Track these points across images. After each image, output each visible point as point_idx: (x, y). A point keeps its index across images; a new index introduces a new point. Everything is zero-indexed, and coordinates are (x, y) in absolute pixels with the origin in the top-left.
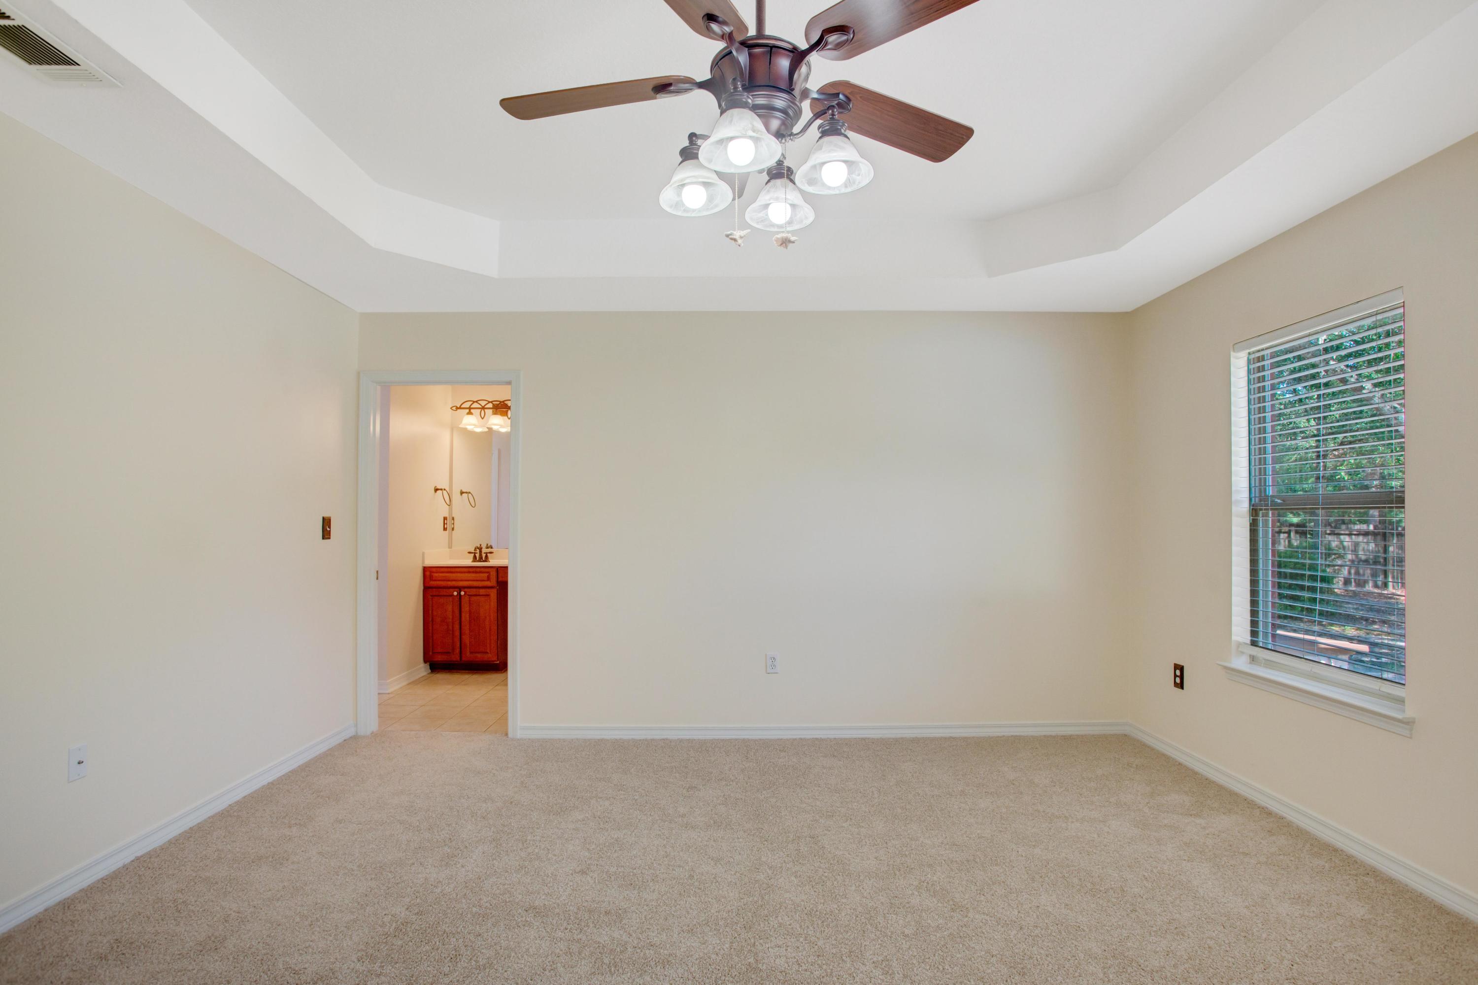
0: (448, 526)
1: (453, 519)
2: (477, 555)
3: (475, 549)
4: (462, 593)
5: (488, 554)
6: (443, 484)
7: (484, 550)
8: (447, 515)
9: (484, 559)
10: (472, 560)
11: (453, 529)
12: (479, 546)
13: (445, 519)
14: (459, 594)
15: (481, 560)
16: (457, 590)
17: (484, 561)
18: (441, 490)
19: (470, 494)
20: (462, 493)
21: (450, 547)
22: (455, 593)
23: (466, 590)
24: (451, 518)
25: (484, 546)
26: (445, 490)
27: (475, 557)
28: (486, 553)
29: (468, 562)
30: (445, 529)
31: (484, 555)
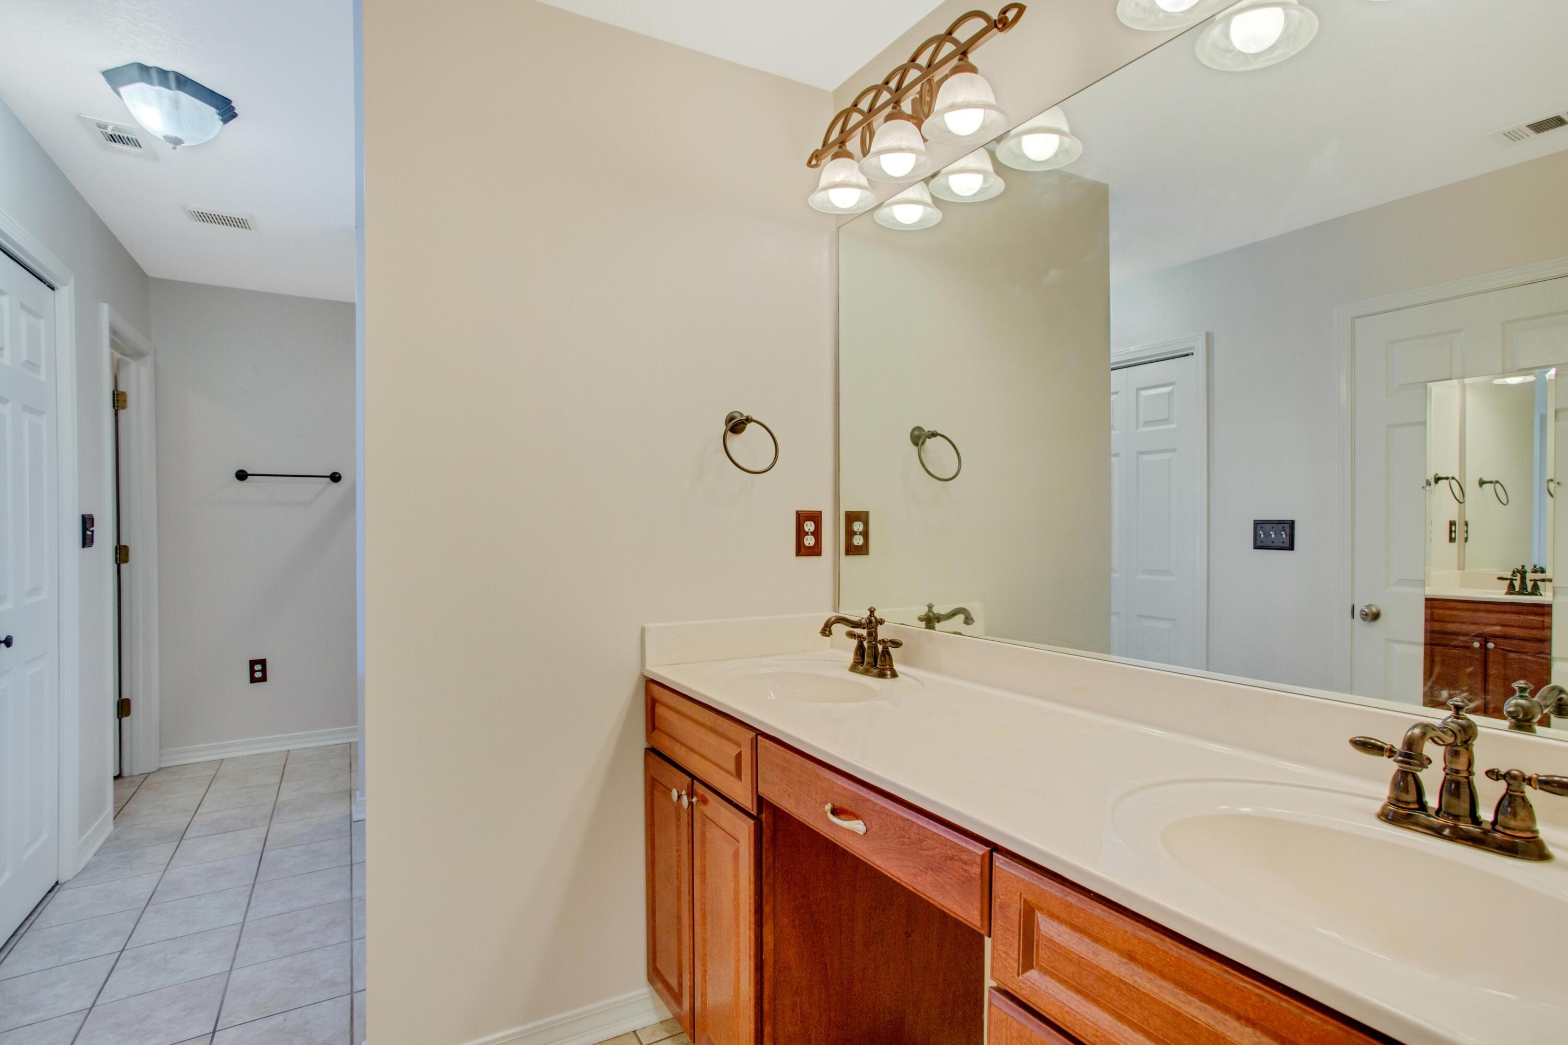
0: (1459, 535)
1: (1466, 524)
2: (1517, 584)
3: (1514, 572)
4: (1491, 645)
5: (1539, 583)
6: (1452, 470)
7: (1530, 576)
8: (1455, 518)
9: (1529, 589)
10: (1506, 590)
11: (1466, 540)
12: (1520, 568)
13: (1452, 523)
14: (1484, 646)
15: (1523, 591)
16: (1479, 639)
17: (1530, 594)
18: (1447, 478)
19: (1498, 485)
20: (1482, 483)
21: (1461, 567)
22: (1476, 645)
23: (1498, 640)
24: (1463, 524)
25: (1529, 568)
26: (1453, 478)
27: (1512, 586)
28: (1535, 581)
29: (1499, 594)
30: (1452, 540)
31: (1530, 585)
